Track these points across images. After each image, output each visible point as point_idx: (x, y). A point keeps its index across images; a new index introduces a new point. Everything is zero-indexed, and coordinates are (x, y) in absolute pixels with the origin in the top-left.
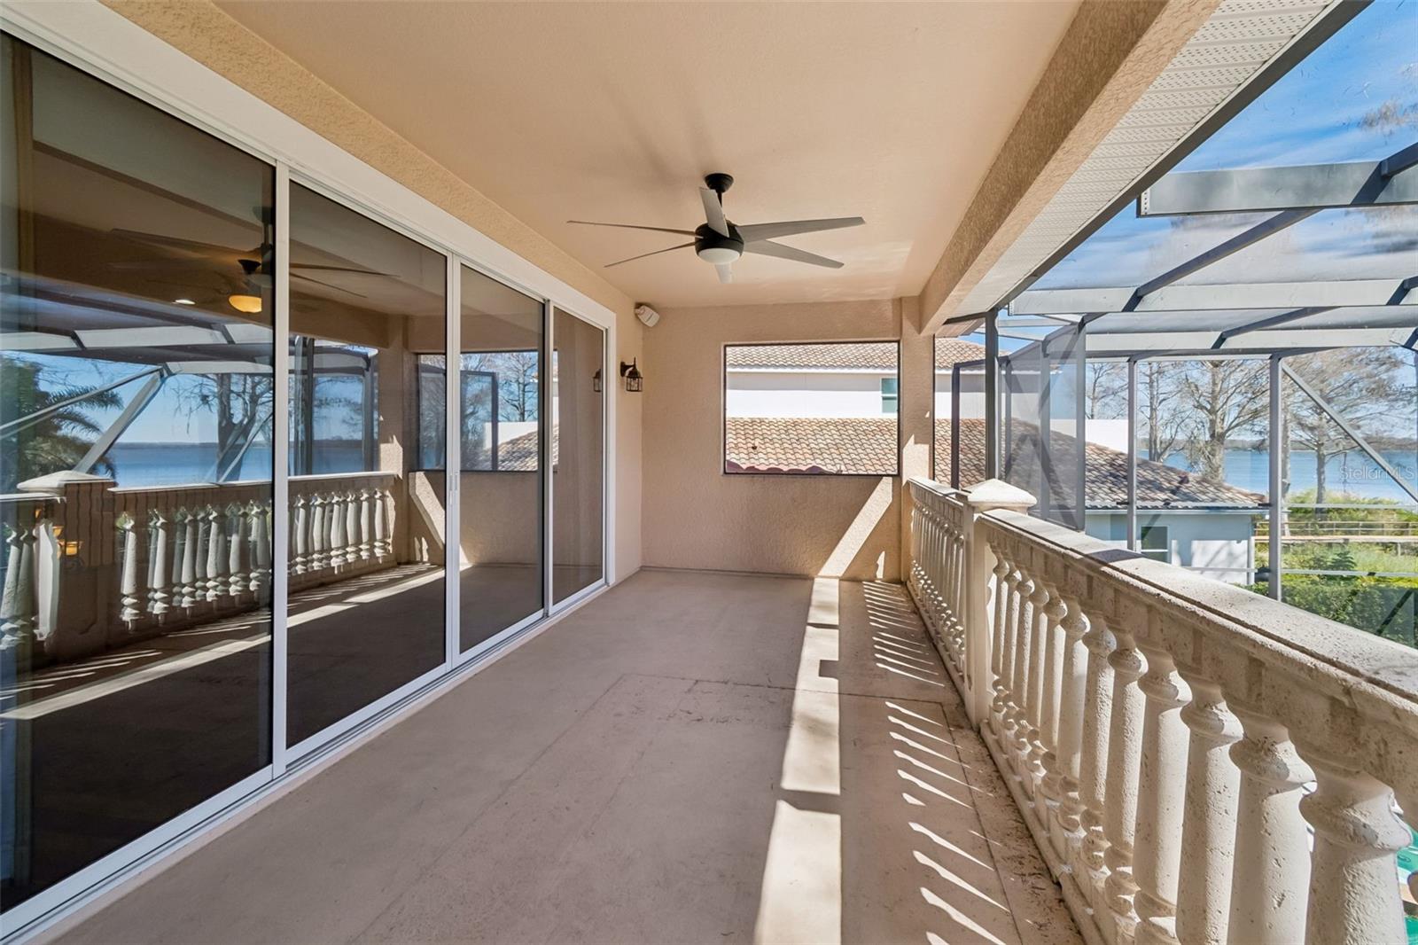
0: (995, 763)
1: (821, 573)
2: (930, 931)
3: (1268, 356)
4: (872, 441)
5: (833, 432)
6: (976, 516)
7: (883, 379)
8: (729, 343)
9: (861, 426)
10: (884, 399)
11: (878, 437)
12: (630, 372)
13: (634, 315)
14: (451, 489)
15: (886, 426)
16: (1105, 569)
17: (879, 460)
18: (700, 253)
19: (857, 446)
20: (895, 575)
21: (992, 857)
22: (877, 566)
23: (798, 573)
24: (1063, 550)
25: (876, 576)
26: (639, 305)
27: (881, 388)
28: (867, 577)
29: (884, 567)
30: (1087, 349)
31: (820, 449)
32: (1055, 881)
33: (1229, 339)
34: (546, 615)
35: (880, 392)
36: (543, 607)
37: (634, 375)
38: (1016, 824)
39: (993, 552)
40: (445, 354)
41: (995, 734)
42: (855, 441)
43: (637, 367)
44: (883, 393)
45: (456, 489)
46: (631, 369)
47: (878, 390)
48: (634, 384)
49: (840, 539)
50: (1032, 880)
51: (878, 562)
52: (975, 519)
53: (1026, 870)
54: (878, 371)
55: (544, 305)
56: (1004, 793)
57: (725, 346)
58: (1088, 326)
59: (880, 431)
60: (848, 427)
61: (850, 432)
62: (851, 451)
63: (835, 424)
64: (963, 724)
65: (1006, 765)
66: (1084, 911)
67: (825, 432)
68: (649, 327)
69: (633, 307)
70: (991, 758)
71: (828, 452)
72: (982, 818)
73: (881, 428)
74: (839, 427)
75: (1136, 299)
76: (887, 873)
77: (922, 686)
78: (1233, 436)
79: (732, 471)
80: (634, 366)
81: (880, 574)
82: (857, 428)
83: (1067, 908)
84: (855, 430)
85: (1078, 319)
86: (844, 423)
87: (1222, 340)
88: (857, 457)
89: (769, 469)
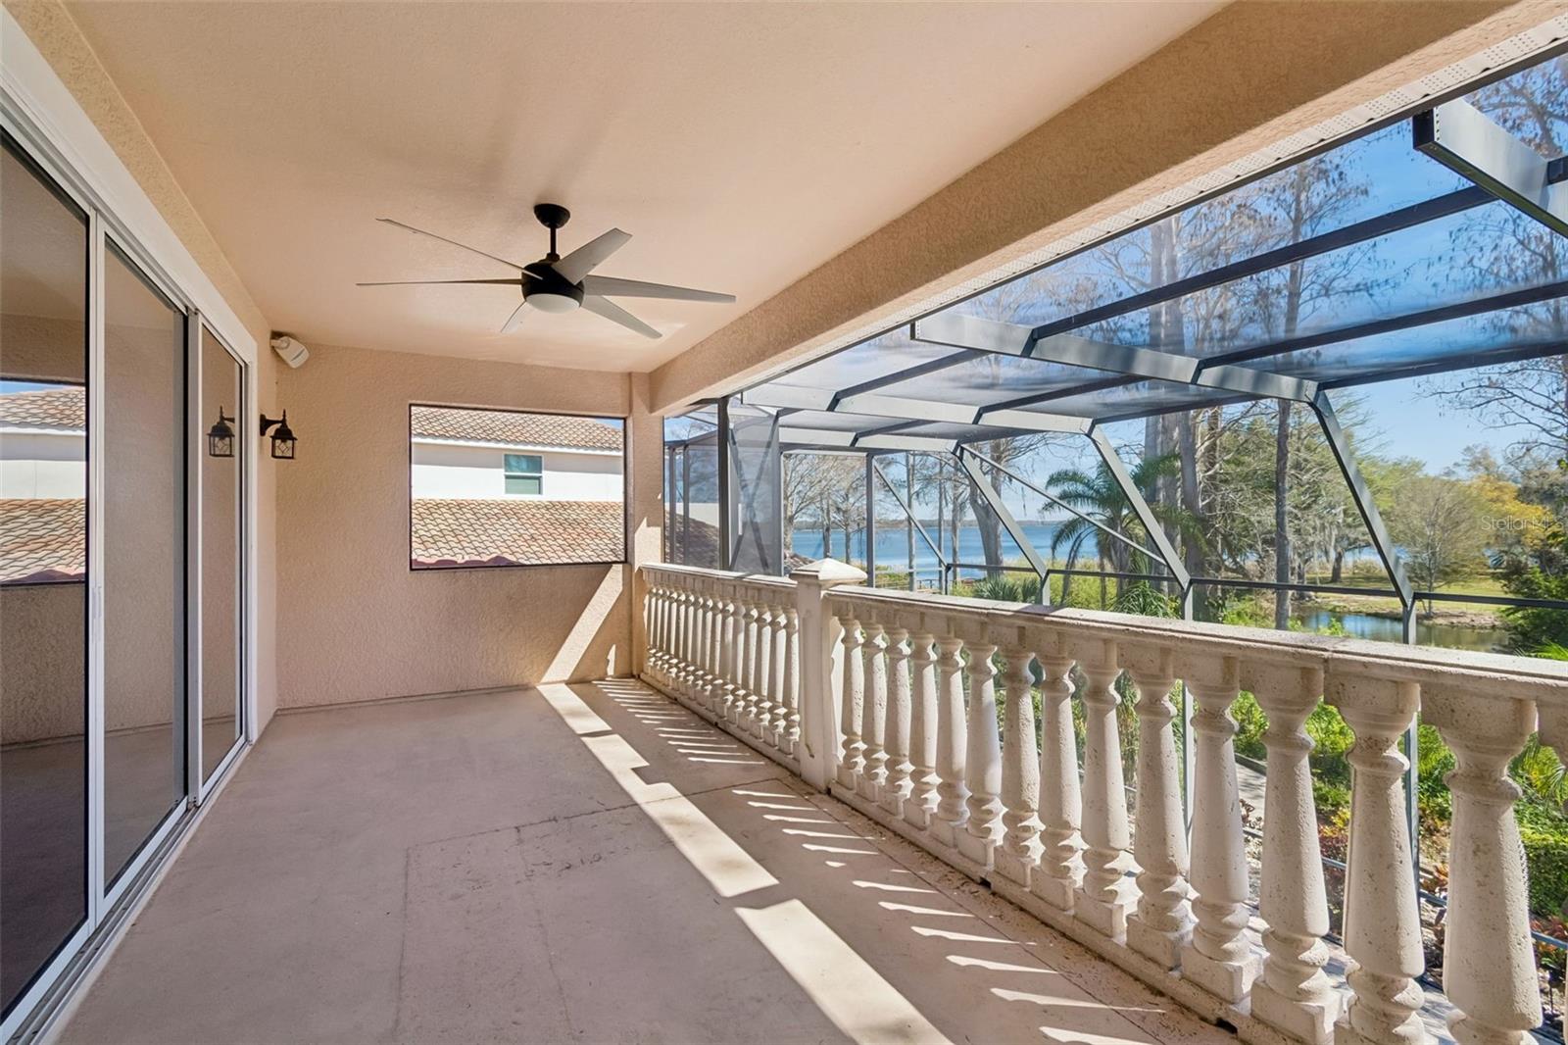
0: (863, 814)
1: (544, 680)
2: (948, 955)
3: (865, 454)
4: (497, 526)
5: (447, 516)
6: (823, 593)
7: (506, 455)
8: (414, 402)
9: (481, 509)
10: (507, 477)
11: (504, 521)
12: (277, 431)
13: (269, 348)
14: (94, 617)
15: (511, 509)
16: (1047, 618)
17: (509, 547)
18: (528, 298)
19: (480, 532)
20: (627, 671)
21: (929, 884)
22: (608, 661)
23: (516, 683)
24: (986, 611)
25: (606, 673)
26: (276, 335)
27: (503, 464)
28: (597, 677)
29: (616, 662)
30: (781, 441)
31: (432, 537)
32: (979, 881)
33: (861, 439)
34: (193, 808)
35: (503, 470)
36: (186, 792)
37: (284, 434)
38: (920, 854)
39: (842, 624)
40: (87, 385)
41: (851, 789)
42: (476, 526)
43: (288, 423)
44: (506, 471)
45: (100, 616)
46: (278, 426)
47: (500, 467)
48: (283, 447)
49: (566, 637)
50: (965, 888)
51: (609, 657)
52: (822, 596)
53: (958, 884)
54: (501, 445)
55: (186, 319)
56: (891, 834)
57: (411, 405)
58: (782, 420)
59: (505, 514)
60: (465, 510)
61: (469, 516)
62: (473, 538)
63: (448, 506)
64: (812, 791)
65: (880, 811)
66: (1022, 891)
67: (436, 516)
68: (292, 369)
69: (269, 335)
70: (857, 810)
71: (443, 540)
72: (896, 858)
73: (506, 511)
74: (454, 510)
75: (835, 401)
76: (880, 930)
77: (746, 768)
78: (800, 519)
79: (415, 567)
80: (283, 422)
81: (610, 671)
82: (476, 511)
83: (1003, 897)
84: (475, 514)
85: (774, 412)
86: (460, 506)
87: (856, 440)
88: (482, 545)
89: (438, 562)
